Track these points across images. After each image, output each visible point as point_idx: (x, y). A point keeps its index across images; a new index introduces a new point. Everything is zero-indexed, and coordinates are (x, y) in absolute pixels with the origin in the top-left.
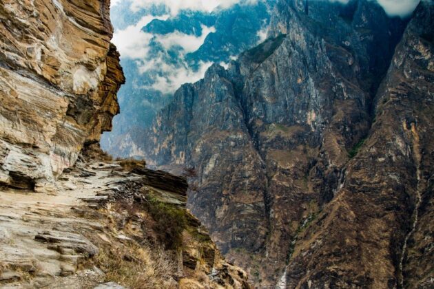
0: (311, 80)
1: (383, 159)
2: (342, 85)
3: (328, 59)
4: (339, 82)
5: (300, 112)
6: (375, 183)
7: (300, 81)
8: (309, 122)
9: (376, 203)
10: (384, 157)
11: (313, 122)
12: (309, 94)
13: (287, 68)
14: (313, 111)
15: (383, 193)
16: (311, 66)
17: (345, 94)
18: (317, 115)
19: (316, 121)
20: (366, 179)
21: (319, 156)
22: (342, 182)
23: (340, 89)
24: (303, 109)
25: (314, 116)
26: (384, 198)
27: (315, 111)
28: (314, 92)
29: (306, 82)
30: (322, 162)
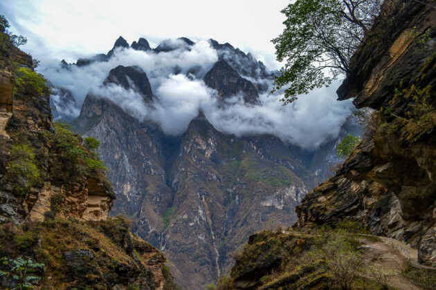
0: (126, 157)
1: (193, 224)
2: (149, 163)
3: (137, 140)
4: (147, 160)
5: (117, 183)
6: (190, 244)
7: (116, 157)
8: (125, 193)
9: (193, 260)
10: (193, 222)
11: (129, 193)
12: (125, 168)
13: (106, 144)
14: (128, 183)
15: (197, 251)
16: (125, 145)
17: (152, 170)
18: (132, 187)
19: (131, 192)
20: (183, 241)
21: (139, 223)
22: (163, 245)
23: (147, 166)
24: (120, 181)
25: (129, 187)
26: (198, 257)
27: (130, 183)
28: (128, 167)
29: (122, 158)
30: (143, 228)
